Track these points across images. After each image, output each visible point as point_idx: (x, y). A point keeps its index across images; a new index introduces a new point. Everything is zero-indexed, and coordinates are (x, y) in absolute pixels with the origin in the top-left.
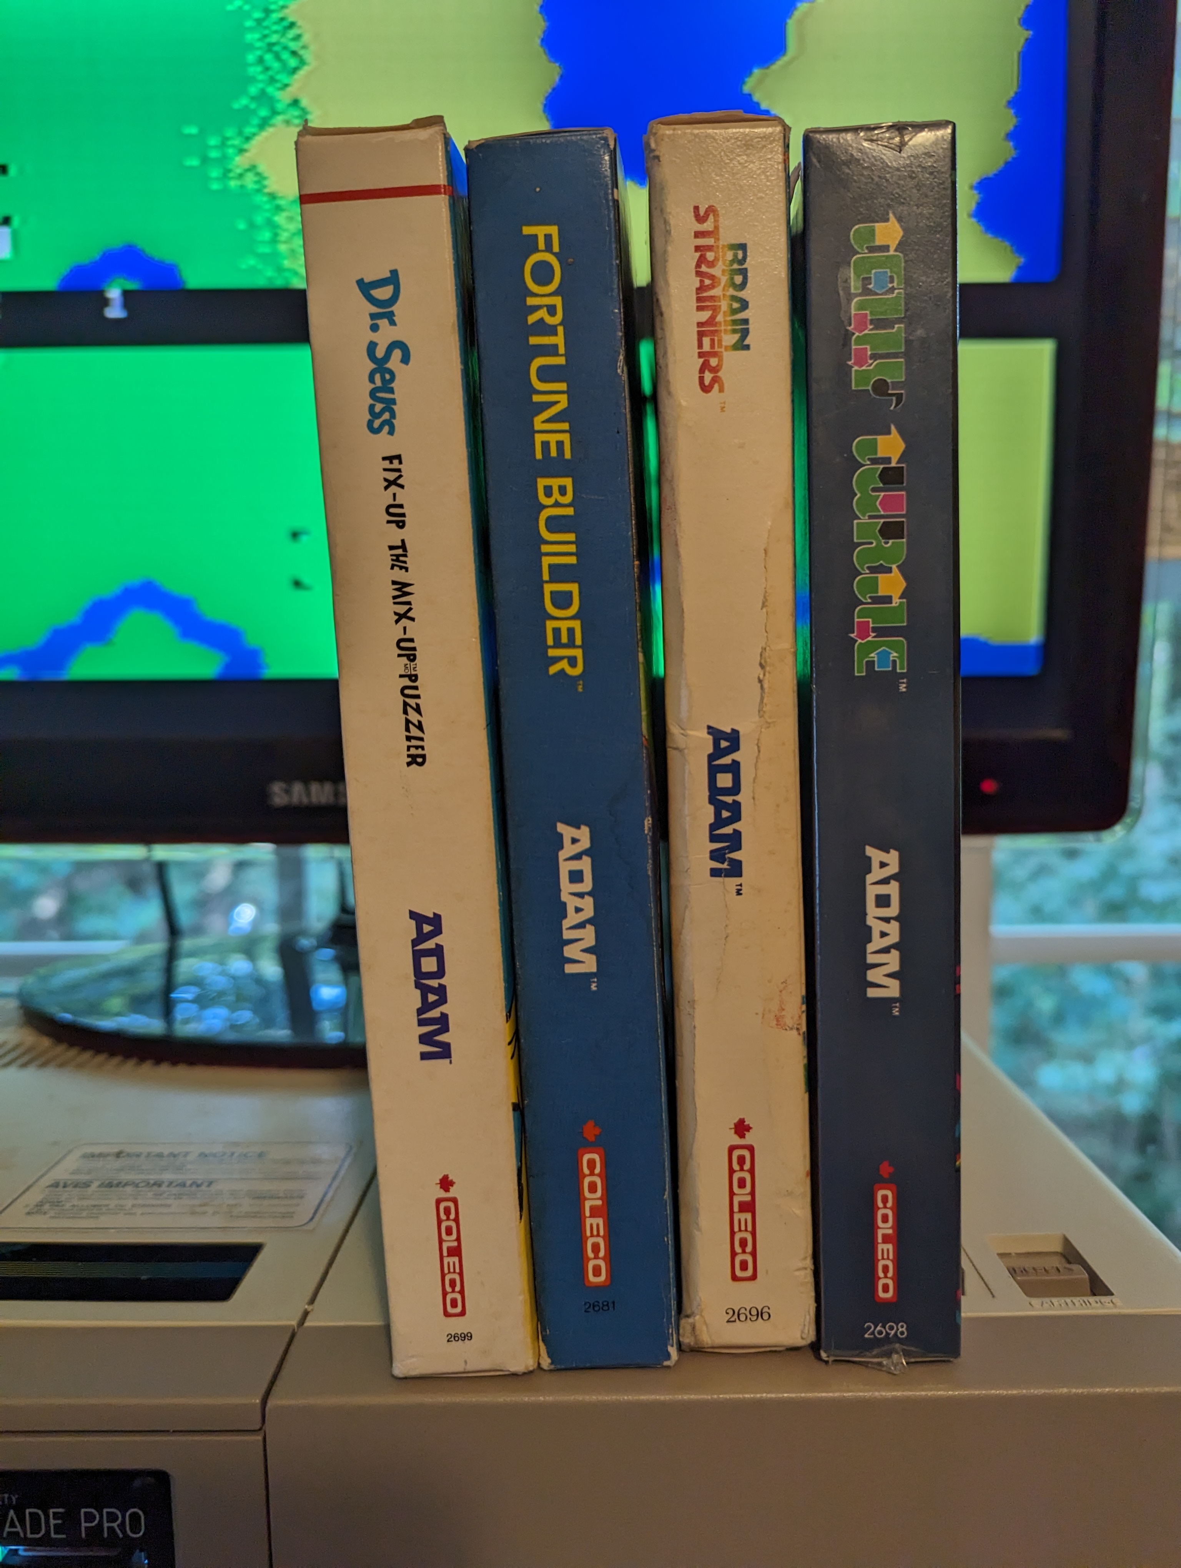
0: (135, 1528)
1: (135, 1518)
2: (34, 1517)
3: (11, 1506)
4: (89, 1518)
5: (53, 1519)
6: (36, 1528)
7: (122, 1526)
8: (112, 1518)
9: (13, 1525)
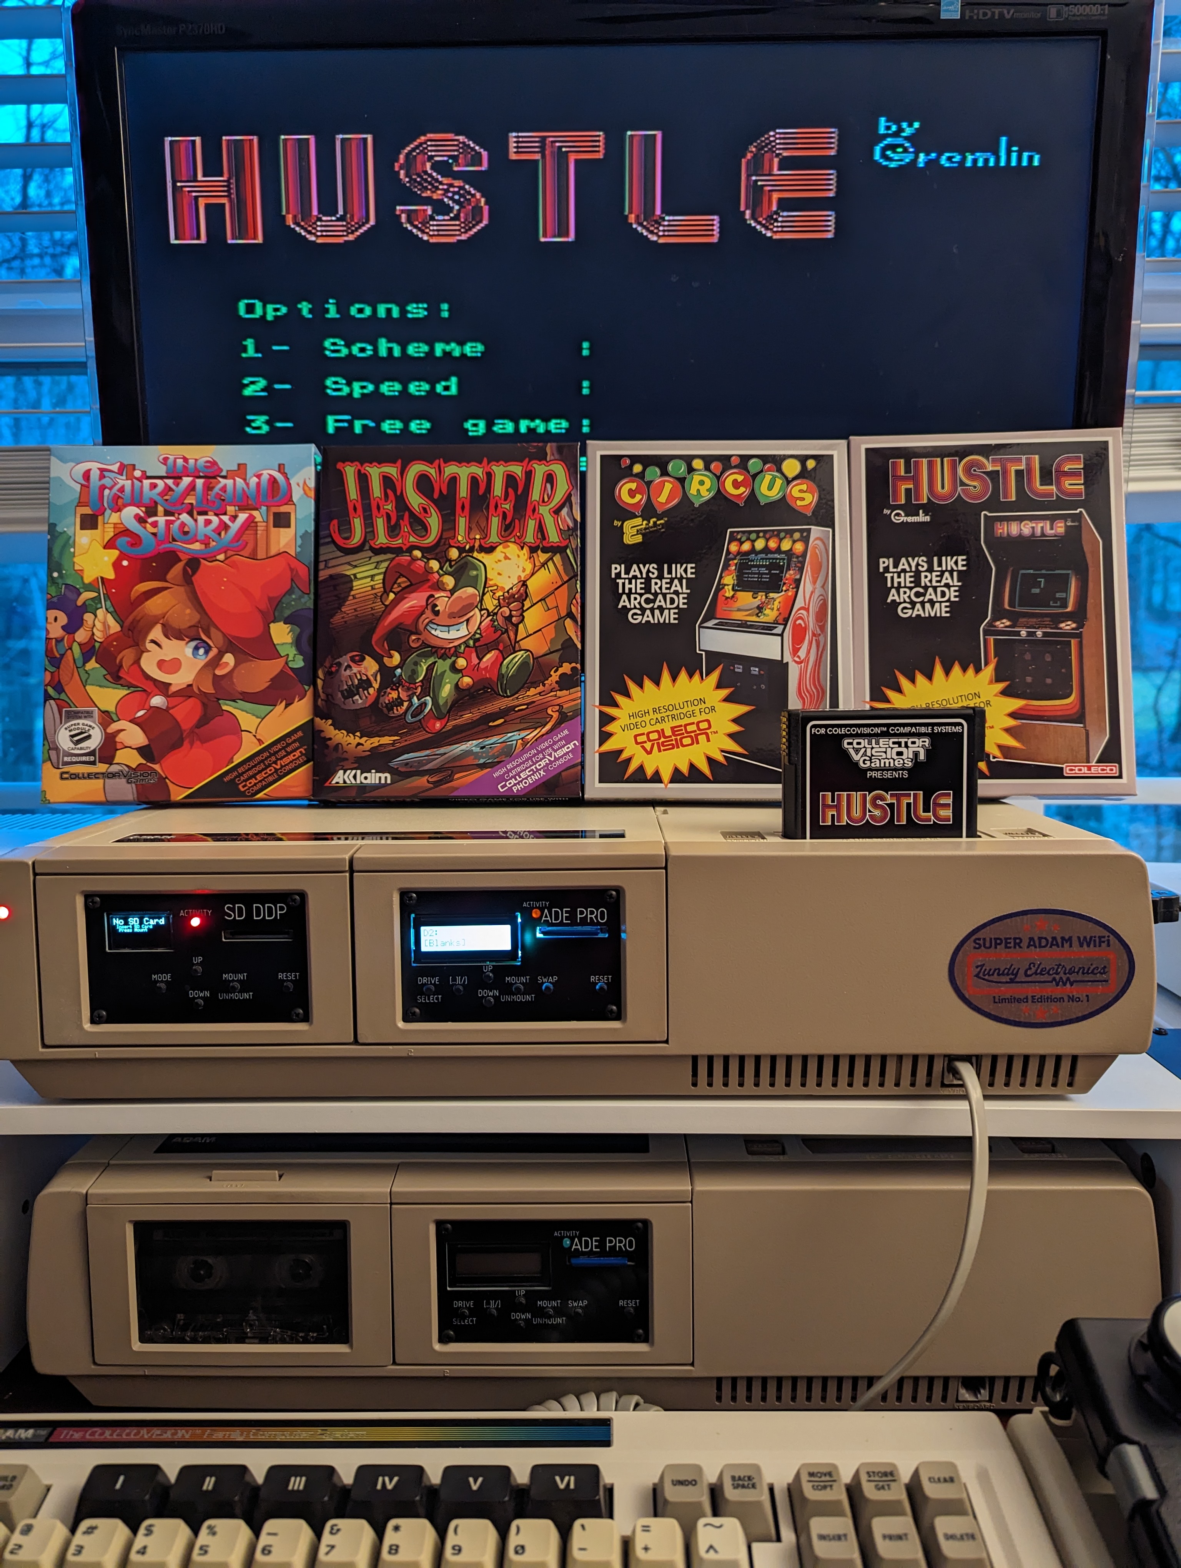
0: (602, 918)
1: (602, 912)
2: (556, 913)
3: (546, 907)
4: (582, 913)
5: (564, 914)
6: (557, 918)
7: (596, 917)
8: (592, 913)
9: (546, 917)
